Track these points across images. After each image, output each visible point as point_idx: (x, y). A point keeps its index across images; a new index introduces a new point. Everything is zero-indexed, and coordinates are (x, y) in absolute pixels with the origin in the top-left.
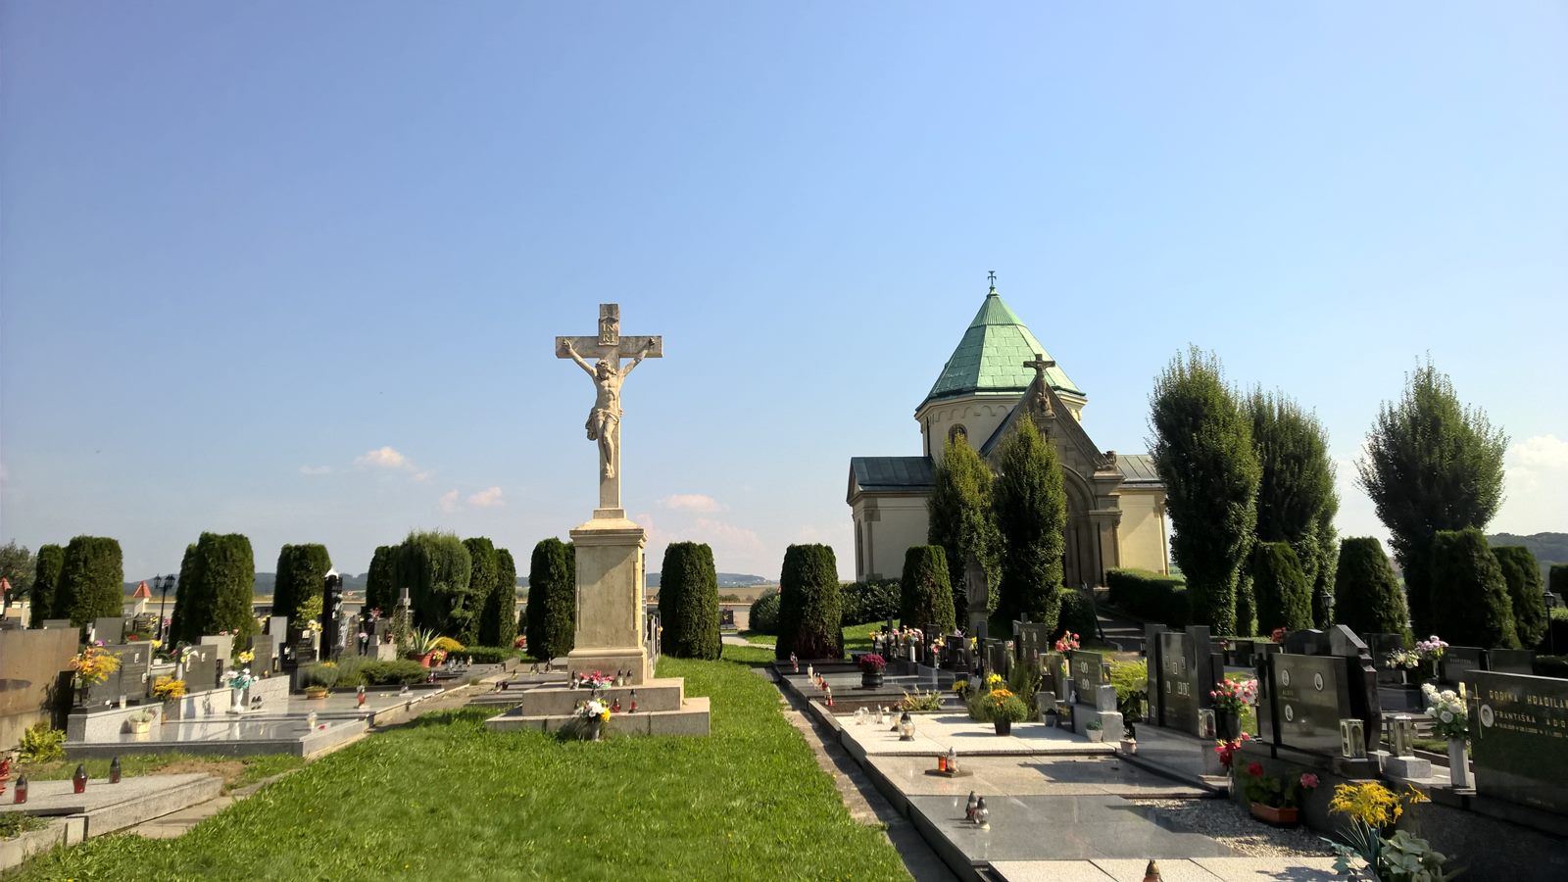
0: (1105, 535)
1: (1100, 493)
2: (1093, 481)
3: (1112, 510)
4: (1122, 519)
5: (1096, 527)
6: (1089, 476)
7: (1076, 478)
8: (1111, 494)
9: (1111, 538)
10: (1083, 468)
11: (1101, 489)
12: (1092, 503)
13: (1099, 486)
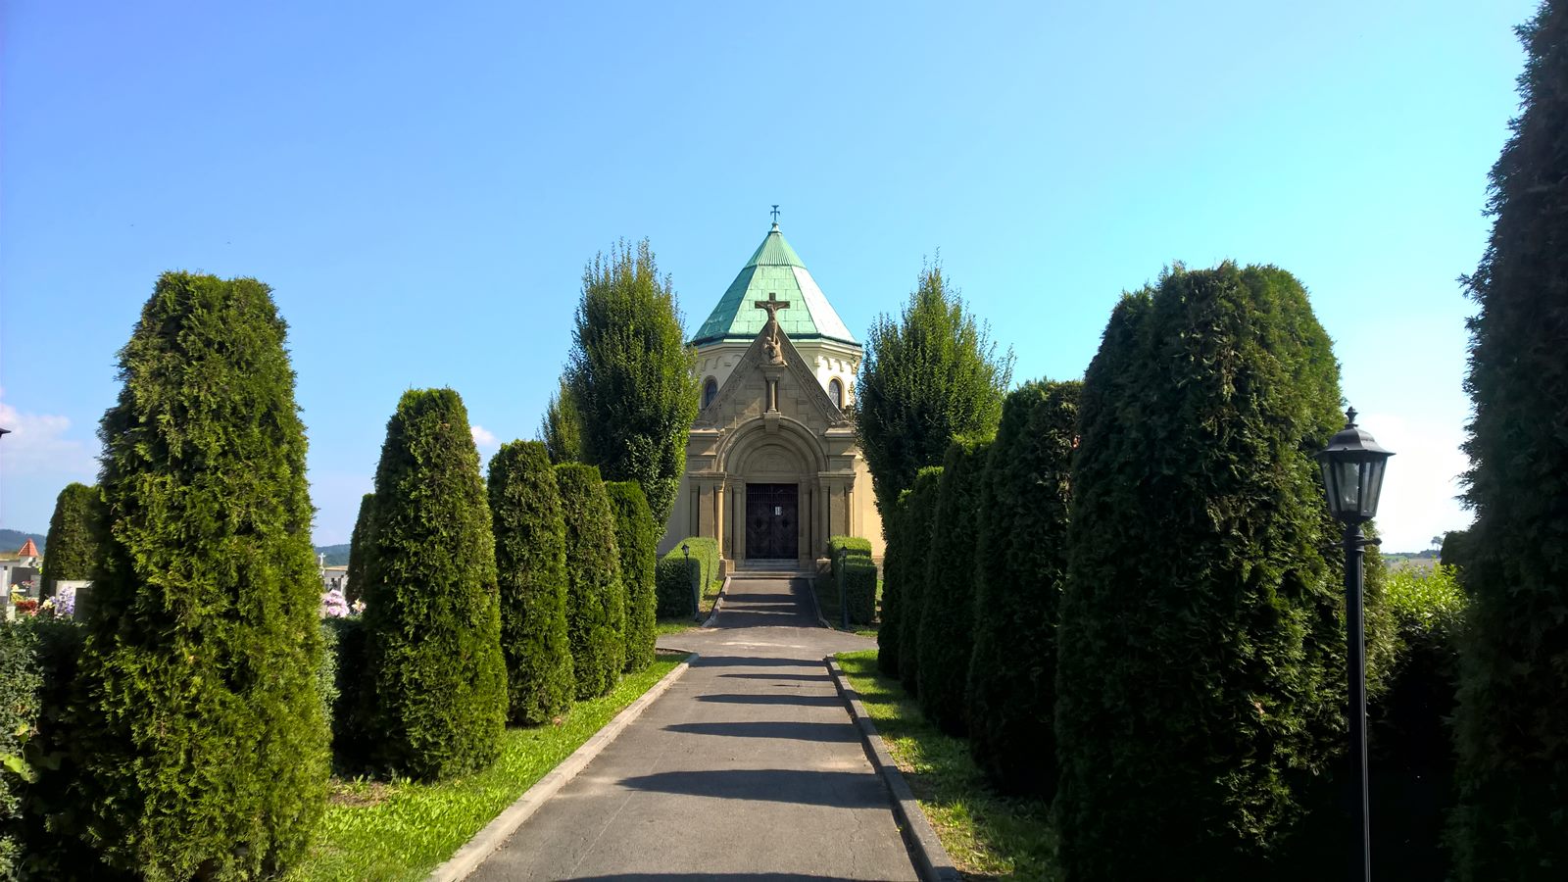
0: (836, 500)
1: (832, 453)
2: (827, 439)
3: (844, 472)
5: (827, 490)
6: (821, 433)
7: (806, 435)
10: (815, 424)
11: (834, 449)
12: (823, 464)
13: (833, 445)
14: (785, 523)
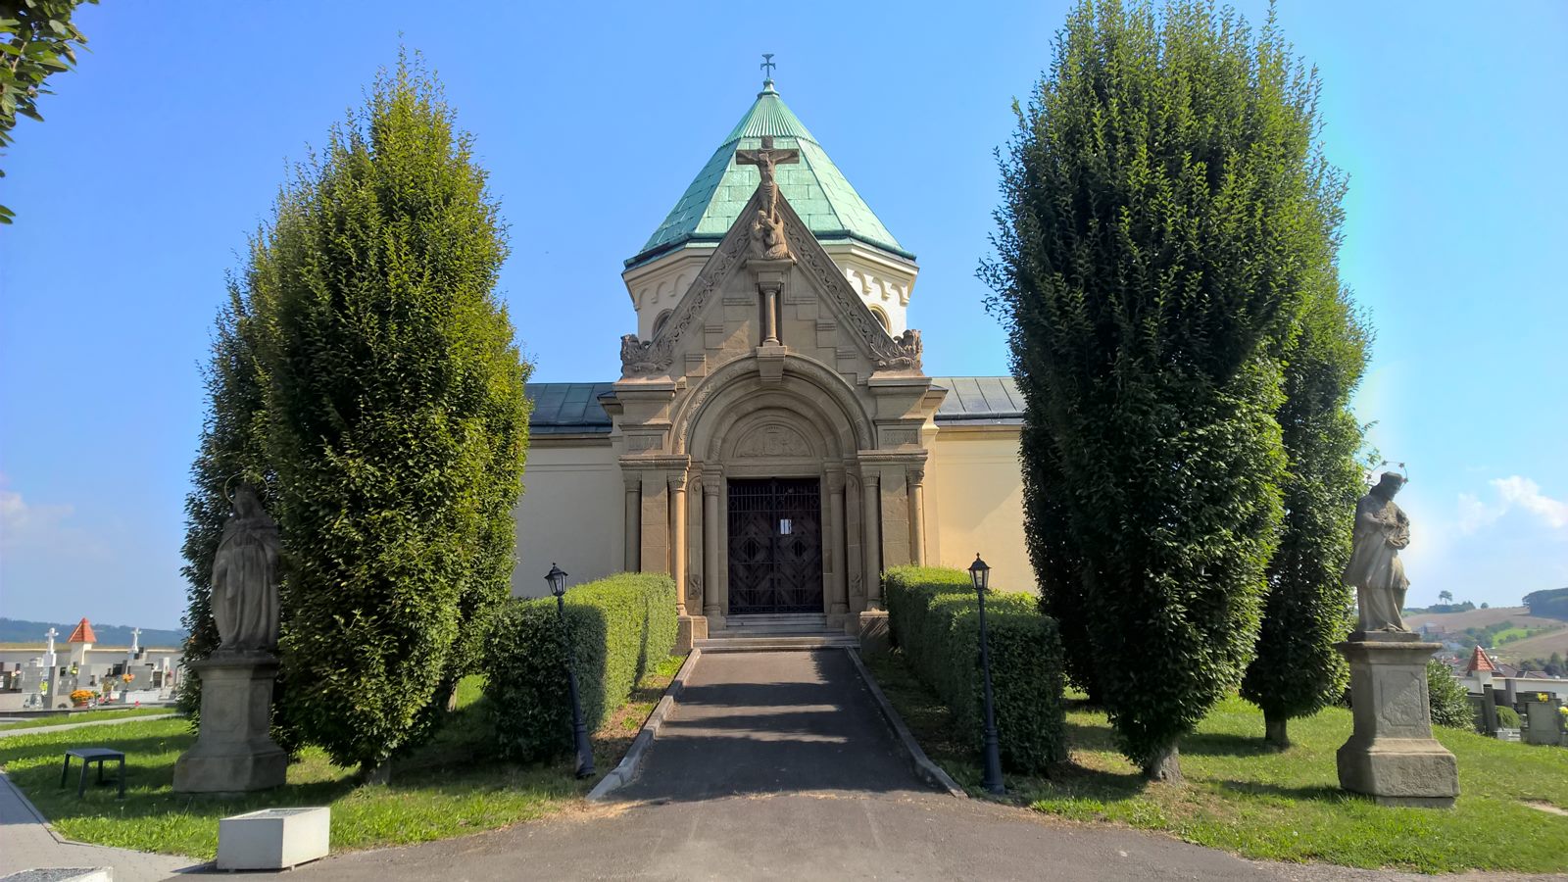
0: (892, 500)
1: (882, 416)
2: (870, 391)
3: (906, 449)
4: (927, 468)
5: (874, 484)
6: (861, 379)
7: (834, 385)
8: (907, 416)
9: (904, 509)
10: (849, 365)
11: (886, 408)
12: (867, 437)
13: (882, 402)
14: (799, 548)
